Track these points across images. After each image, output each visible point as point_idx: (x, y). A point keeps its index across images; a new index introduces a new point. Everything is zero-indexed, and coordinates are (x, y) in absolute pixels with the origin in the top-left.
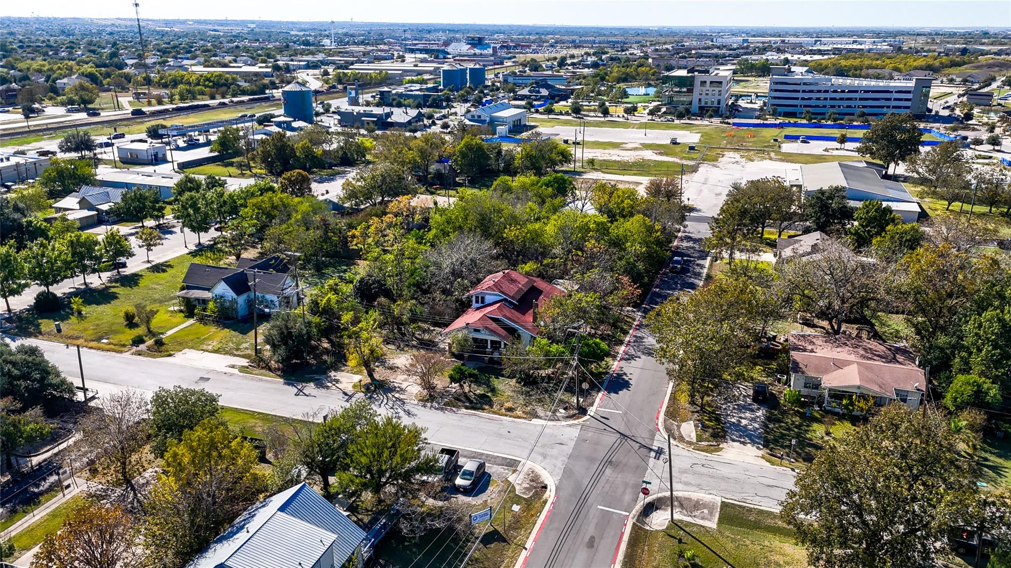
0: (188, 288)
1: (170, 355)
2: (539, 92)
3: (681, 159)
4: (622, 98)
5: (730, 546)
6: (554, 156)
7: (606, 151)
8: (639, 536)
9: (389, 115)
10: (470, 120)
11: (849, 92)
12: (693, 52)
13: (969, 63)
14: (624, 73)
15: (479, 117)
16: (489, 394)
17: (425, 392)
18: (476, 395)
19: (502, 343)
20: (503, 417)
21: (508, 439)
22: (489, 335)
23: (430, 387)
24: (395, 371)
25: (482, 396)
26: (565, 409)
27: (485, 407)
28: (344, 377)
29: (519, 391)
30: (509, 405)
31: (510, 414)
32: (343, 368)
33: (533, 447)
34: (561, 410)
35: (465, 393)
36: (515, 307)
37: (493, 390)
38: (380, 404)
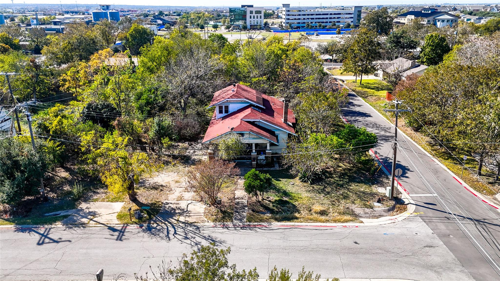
16: (285, 199)
17: (213, 209)
18: (273, 203)
19: (268, 145)
20: (328, 224)
21: (365, 253)
22: (254, 138)
23: (216, 202)
24: (161, 190)
25: (281, 202)
26: (379, 201)
27: (297, 215)
28: (100, 207)
29: (313, 191)
30: (318, 208)
31: (327, 218)
32: (95, 197)
33: (406, 259)
34: (376, 204)
35: (259, 202)
36: (263, 111)
37: (286, 194)
38: (168, 236)
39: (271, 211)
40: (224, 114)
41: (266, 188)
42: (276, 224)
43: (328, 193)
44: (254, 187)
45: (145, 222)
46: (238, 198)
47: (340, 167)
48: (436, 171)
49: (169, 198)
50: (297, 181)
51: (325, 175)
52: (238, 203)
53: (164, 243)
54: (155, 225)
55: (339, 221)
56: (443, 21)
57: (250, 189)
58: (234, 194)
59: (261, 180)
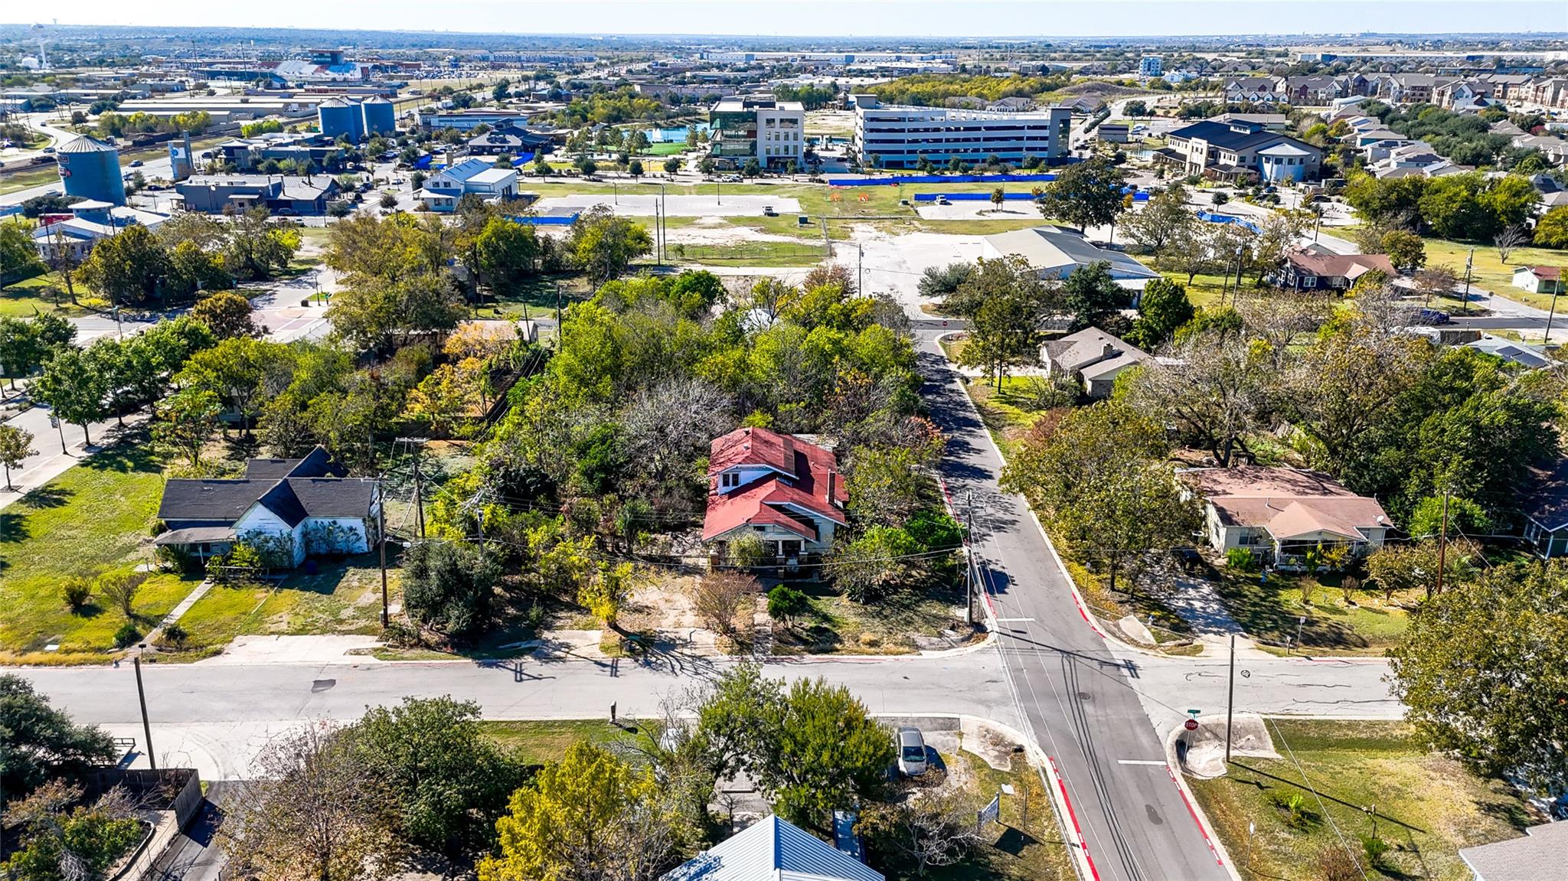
0: (172, 526)
1: (217, 653)
2: (505, 141)
3: (800, 236)
4: (642, 148)
5: (1323, 778)
6: (629, 242)
7: (680, 231)
8: (1205, 792)
9: (278, 188)
10: (432, 191)
11: (966, 129)
12: (688, 74)
13: (1063, 86)
14: (614, 109)
15: (447, 184)
16: (825, 625)
17: (726, 639)
18: (807, 631)
19: (803, 543)
20: (877, 657)
21: (913, 688)
22: (781, 533)
23: (728, 630)
24: (649, 614)
25: (818, 631)
26: (953, 628)
27: (838, 646)
28: (573, 637)
29: (865, 614)
30: (867, 636)
31: (878, 650)
32: (558, 624)
33: (959, 694)
34: (948, 632)
35: (788, 629)
36: (796, 484)
37: (826, 618)
38: (673, 671)
39: (805, 642)
40: (731, 488)
41: (797, 610)
42: (808, 657)
43: (886, 617)
44: (781, 609)
45: (639, 655)
46: (759, 625)
47: (912, 576)
48: (1053, 584)
49: (663, 624)
50: (844, 599)
51: (886, 590)
52: (759, 632)
53: (671, 678)
54: (654, 659)
55: (891, 653)
56: (1278, 161)
57: (775, 612)
58: (753, 619)
59: (791, 600)
